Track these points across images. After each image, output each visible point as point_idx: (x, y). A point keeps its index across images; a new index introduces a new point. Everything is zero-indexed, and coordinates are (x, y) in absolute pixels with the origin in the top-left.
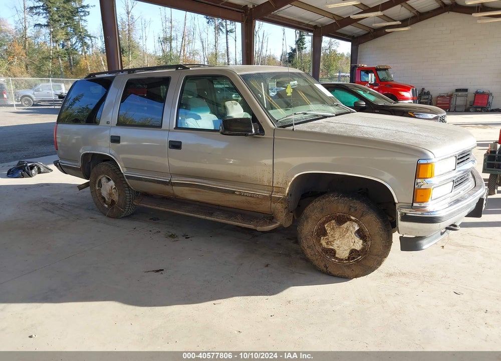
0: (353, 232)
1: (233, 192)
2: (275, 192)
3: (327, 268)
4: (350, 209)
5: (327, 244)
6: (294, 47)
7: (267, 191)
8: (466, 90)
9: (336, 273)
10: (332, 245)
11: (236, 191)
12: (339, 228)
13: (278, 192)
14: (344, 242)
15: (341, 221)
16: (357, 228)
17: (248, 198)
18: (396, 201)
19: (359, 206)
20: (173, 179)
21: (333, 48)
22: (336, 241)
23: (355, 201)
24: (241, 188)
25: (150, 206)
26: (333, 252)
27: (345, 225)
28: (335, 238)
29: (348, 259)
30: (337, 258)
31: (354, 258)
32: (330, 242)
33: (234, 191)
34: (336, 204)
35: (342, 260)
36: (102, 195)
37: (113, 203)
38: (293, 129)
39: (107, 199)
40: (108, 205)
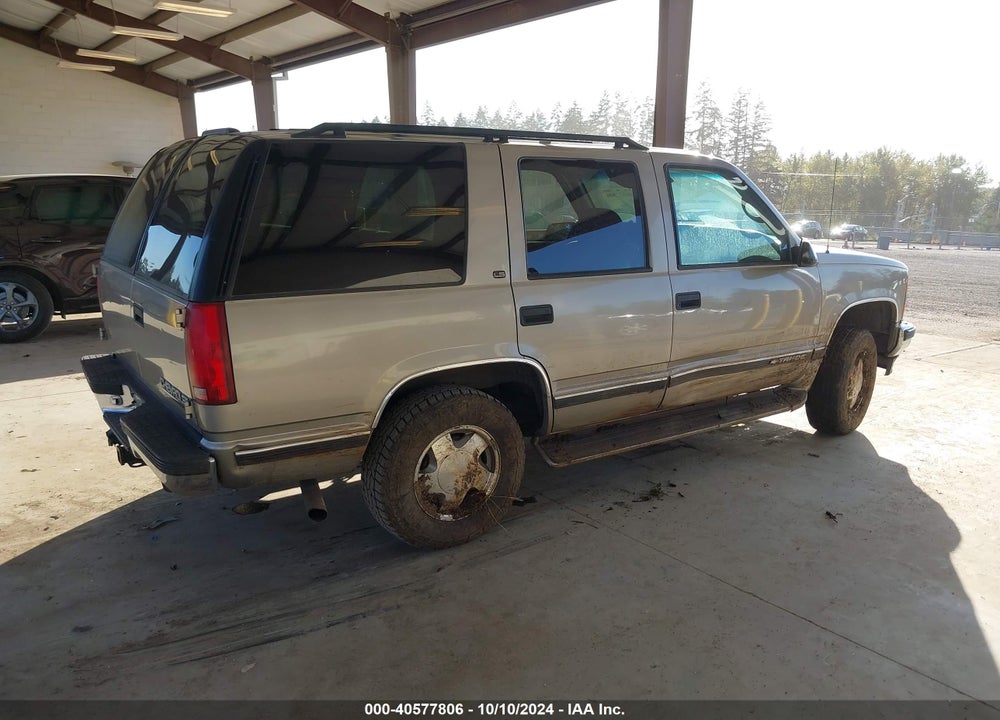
1: (769, 363)
7: (809, 345)
11: (772, 360)
12: (857, 369)
13: (819, 344)
18: (897, 320)
20: (673, 372)
24: (779, 352)
35: (852, 410)
36: (431, 491)
37: (473, 497)
38: (828, 252)
39: (450, 497)
40: (452, 512)
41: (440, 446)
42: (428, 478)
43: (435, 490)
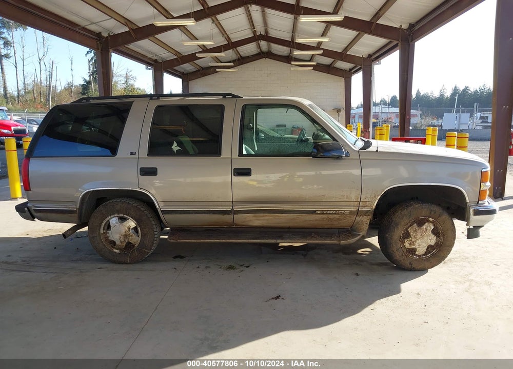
0: (430, 231)
1: (314, 212)
2: (362, 206)
3: (411, 265)
4: (431, 212)
5: (410, 244)
6: (88, 79)
7: (353, 206)
8: (285, 126)
9: (419, 267)
10: (414, 245)
11: (317, 211)
12: (420, 229)
13: (365, 206)
14: (423, 241)
15: (421, 223)
16: (432, 228)
17: (330, 215)
18: (468, 201)
19: (437, 209)
20: (236, 207)
21: (130, 83)
22: (417, 241)
23: (433, 205)
24: (324, 207)
25: (195, 241)
26: (413, 251)
27: (424, 226)
28: (417, 238)
29: (426, 254)
30: (417, 255)
31: (430, 252)
32: (413, 242)
33: (316, 211)
34: (421, 210)
35: (421, 256)
36: (110, 238)
37: (129, 245)
38: (377, 151)
39: (118, 243)
40: (120, 249)
41: (114, 221)
42: (108, 233)
43: (111, 238)
